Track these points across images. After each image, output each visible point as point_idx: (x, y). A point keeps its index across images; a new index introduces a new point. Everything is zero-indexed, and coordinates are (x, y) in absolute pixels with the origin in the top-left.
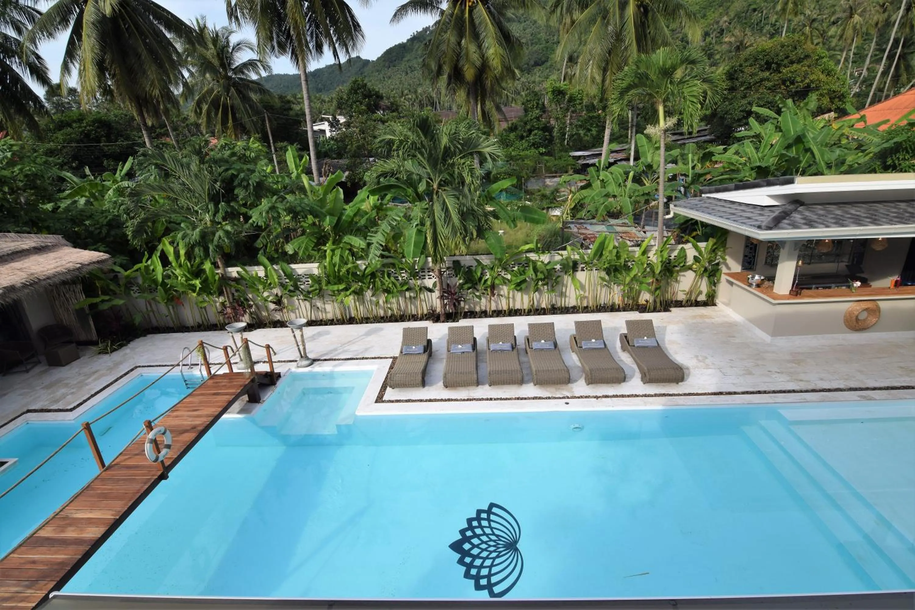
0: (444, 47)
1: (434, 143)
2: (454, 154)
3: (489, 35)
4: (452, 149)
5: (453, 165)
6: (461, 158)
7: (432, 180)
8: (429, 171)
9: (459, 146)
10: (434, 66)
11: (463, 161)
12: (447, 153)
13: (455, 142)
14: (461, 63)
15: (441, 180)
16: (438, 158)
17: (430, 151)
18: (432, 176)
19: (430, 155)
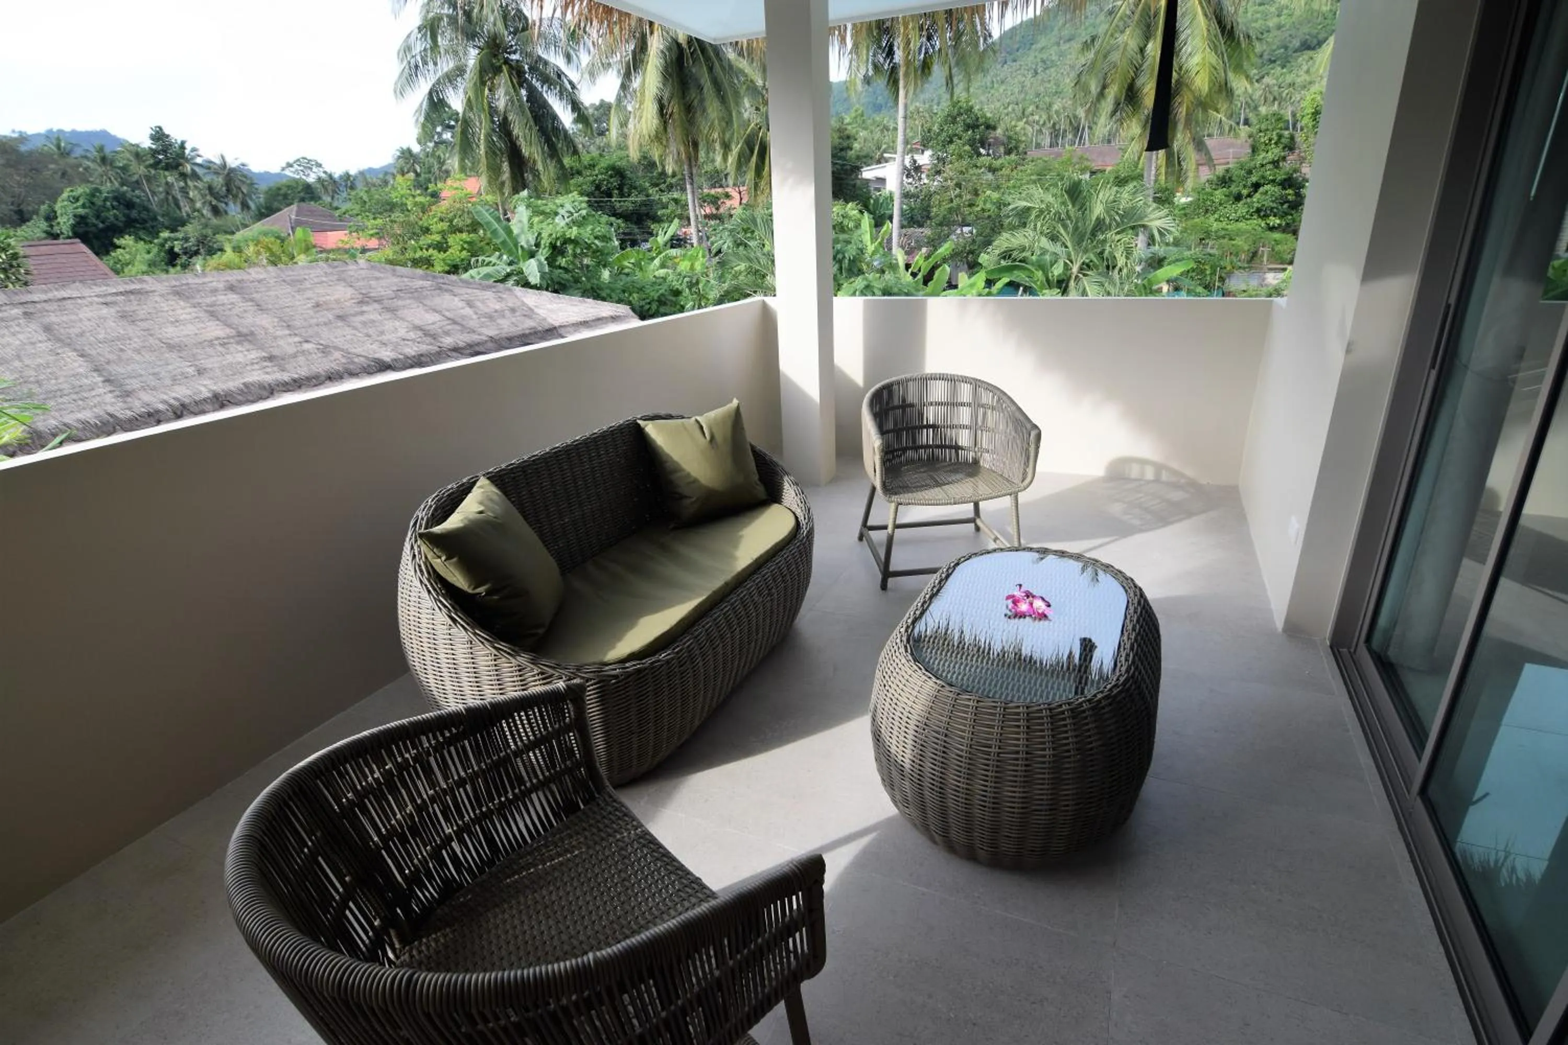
0: (1115, 57)
1: (1083, 214)
2: (1109, 227)
3: (1196, 32)
4: (1107, 221)
5: (1105, 241)
6: (1118, 233)
7: (1072, 262)
8: (1071, 249)
9: (1117, 218)
10: (1094, 88)
11: (1118, 237)
12: (1100, 225)
13: (1112, 212)
14: (1139, 83)
15: (1083, 263)
16: (1086, 233)
17: (1076, 223)
18: (1073, 257)
19: (1076, 228)
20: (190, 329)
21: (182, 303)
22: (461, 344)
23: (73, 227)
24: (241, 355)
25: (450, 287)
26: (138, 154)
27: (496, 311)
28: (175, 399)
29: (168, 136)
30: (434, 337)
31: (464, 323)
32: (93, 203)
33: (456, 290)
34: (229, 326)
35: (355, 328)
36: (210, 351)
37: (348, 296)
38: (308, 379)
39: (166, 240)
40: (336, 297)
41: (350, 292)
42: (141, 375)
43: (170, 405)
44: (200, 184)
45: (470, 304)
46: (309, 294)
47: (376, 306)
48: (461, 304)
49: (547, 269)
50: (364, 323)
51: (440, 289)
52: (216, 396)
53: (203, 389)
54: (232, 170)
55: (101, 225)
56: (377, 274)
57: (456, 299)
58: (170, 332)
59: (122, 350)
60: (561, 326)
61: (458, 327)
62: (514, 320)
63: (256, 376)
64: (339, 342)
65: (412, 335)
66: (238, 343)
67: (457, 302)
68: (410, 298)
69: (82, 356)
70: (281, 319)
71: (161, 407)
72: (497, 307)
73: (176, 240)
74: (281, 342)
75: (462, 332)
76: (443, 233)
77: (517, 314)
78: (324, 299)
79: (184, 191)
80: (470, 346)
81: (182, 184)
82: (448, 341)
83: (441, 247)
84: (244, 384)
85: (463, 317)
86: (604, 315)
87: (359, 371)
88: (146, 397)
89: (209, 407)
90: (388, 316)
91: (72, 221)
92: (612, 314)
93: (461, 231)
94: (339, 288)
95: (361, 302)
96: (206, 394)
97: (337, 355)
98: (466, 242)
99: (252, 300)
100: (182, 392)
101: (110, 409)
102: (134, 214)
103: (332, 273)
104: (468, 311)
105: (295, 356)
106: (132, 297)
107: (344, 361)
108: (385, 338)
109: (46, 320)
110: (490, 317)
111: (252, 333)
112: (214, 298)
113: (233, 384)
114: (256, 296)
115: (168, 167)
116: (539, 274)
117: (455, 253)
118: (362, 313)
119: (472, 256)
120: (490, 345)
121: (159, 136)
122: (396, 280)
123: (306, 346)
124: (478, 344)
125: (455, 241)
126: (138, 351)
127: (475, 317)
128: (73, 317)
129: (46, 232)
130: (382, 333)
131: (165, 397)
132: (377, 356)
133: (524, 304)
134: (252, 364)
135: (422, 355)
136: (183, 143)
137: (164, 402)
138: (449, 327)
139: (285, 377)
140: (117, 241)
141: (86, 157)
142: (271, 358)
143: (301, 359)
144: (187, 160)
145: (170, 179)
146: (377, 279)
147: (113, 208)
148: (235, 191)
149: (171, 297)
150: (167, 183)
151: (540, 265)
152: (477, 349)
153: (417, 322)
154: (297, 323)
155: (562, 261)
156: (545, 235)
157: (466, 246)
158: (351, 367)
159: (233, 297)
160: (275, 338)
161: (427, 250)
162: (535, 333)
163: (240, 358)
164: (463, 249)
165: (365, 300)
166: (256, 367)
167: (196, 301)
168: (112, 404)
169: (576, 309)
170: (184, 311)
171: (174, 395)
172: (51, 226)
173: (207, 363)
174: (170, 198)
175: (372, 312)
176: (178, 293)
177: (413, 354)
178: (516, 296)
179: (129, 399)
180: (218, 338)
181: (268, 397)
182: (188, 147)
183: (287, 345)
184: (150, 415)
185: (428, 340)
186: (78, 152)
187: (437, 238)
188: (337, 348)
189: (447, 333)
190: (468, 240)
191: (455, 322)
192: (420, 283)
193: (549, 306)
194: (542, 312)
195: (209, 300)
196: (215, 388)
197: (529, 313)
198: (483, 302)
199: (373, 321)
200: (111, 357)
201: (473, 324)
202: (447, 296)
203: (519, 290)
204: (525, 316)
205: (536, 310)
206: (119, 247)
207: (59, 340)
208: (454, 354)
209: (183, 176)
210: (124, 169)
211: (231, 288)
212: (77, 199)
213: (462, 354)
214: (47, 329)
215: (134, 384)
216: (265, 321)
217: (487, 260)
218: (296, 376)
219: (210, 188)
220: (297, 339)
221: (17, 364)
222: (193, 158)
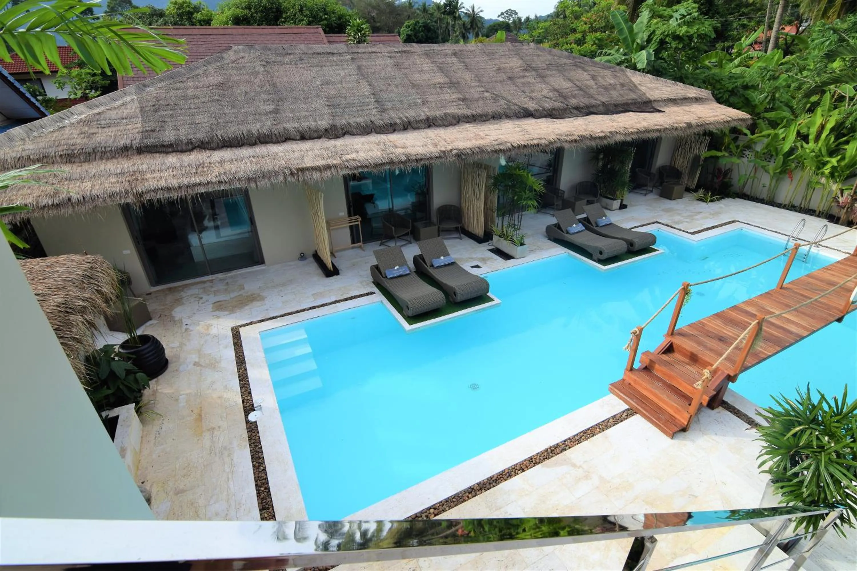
20: (426, 77)
21: (427, 61)
22: (582, 105)
24: (449, 95)
25: (583, 65)
27: (610, 84)
28: (407, 117)
30: (565, 97)
31: (587, 90)
33: (587, 68)
34: (447, 77)
35: (516, 86)
36: (433, 91)
37: (518, 65)
38: (481, 116)
40: (511, 65)
41: (520, 62)
42: (394, 100)
43: (403, 121)
45: (594, 78)
46: (497, 62)
47: (534, 73)
48: (588, 77)
49: (653, 58)
50: (523, 84)
51: (576, 66)
52: (428, 119)
53: (423, 114)
56: (540, 53)
57: (585, 73)
58: (416, 77)
59: (389, 85)
60: (655, 101)
61: (582, 93)
62: (622, 92)
63: (453, 110)
64: (505, 94)
65: (551, 95)
66: (450, 88)
67: (585, 76)
68: (555, 70)
69: (370, 85)
70: (477, 76)
71: (398, 121)
72: (612, 82)
74: (472, 91)
75: (584, 96)
77: (625, 88)
78: (503, 66)
80: (587, 107)
82: (574, 102)
84: (445, 114)
85: (587, 86)
86: (691, 96)
87: (512, 115)
88: (393, 114)
89: (422, 125)
90: (538, 80)
92: (695, 95)
94: (515, 59)
95: (525, 70)
96: (423, 117)
97: (502, 102)
99: (464, 62)
100: (411, 114)
101: (373, 118)
103: (513, 50)
104: (592, 83)
105: (477, 100)
106: (404, 55)
107: (505, 107)
108: (533, 95)
109: (360, 63)
110: (606, 89)
111: (458, 83)
112: (444, 60)
113: (438, 113)
114: (467, 60)
116: (646, 62)
118: (524, 77)
120: (601, 108)
122: (549, 57)
123: (486, 94)
124: (593, 106)
126: (397, 86)
127: (595, 87)
128: (373, 63)
130: (533, 91)
131: (402, 116)
132: (525, 106)
133: (631, 81)
134: (453, 101)
135: (554, 109)
137: (400, 118)
138: (576, 92)
139: (469, 112)
142: (464, 100)
143: (481, 103)
146: (539, 55)
149: (423, 56)
151: (649, 54)
152: (592, 110)
153: (557, 87)
154: (485, 79)
155: (665, 54)
156: (658, 32)
158: (508, 111)
159: (454, 59)
160: (470, 87)
162: (635, 103)
163: (447, 97)
165: (529, 68)
166: (455, 103)
167: (435, 60)
168: (375, 115)
169: (669, 89)
170: (426, 65)
171: (407, 115)
173: (430, 98)
175: (531, 78)
176: (427, 54)
177: (549, 107)
178: (627, 76)
179: (383, 114)
180: (439, 83)
181: (455, 125)
183: (475, 92)
184: (391, 125)
185: (561, 99)
188: (503, 98)
189: (574, 96)
191: (581, 89)
192: (564, 61)
193: (649, 85)
194: (643, 89)
195: (440, 61)
196: (428, 114)
197: (634, 88)
198: (603, 77)
199: (529, 83)
200: (384, 88)
201: (593, 92)
202: (580, 71)
203: (629, 72)
204: (631, 90)
205: (639, 87)
207: (362, 75)
208: (575, 112)
211: (455, 54)
213: (580, 112)
214: (359, 68)
215: (389, 105)
216: (468, 76)
218: (474, 113)
220: (482, 89)
221: (340, 86)
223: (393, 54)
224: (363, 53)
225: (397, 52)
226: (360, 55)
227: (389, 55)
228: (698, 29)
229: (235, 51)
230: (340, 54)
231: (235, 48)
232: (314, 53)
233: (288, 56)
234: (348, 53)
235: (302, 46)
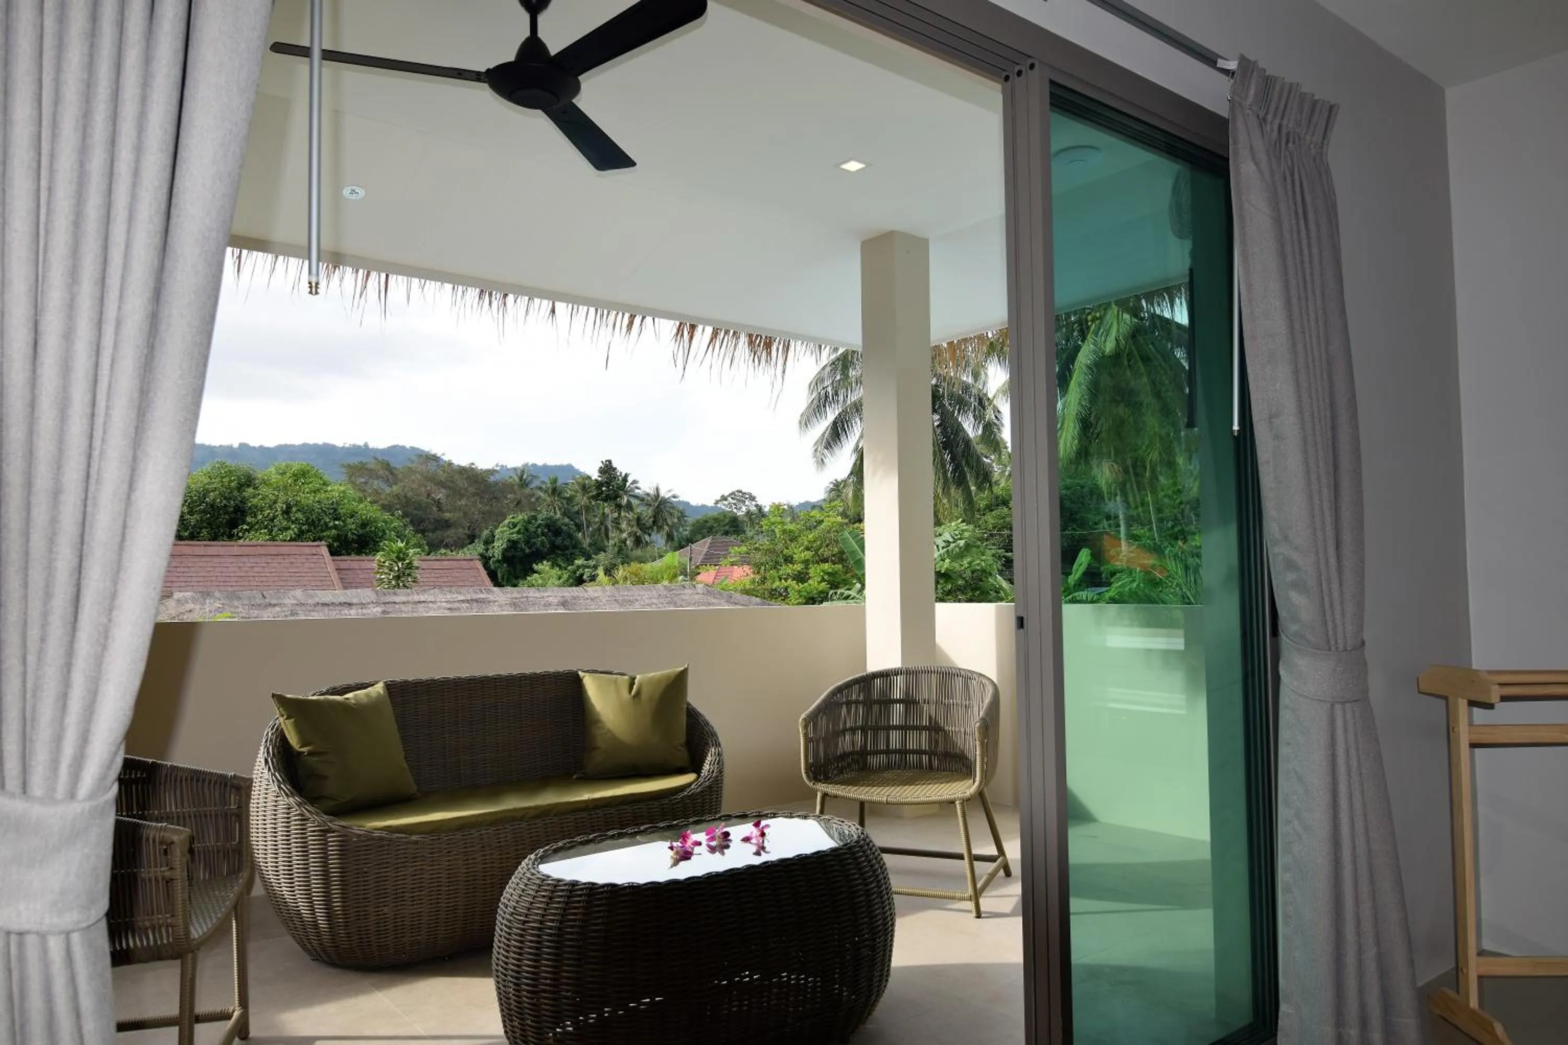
23: (505, 551)
26: (585, 484)
29: (615, 469)
32: (527, 530)
39: (579, 567)
44: (630, 515)
54: (664, 502)
55: (527, 551)
73: (588, 567)
76: (806, 562)
79: (616, 522)
81: (616, 515)
83: (801, 577)
91: (505, 546)
93: (825, 560)
98: (828, 574)
102: (559, 541)
115: (605, 500)
117: (815, 584)
119: (831, 588)
121: (608, 469)
125: (815, 571)
129: (481, 555)
136: (626, 475)
140: (535, 567)
141: (540, 488)
144: (626, 492)
145: (607, 510)
147: (543, 534)
148: (660, 524)
150: (604, 514)
157: (826, 577)
161: (786, 580)
164: (823, 580)
172: (487, 550)
174: (603, 528)
182: (630, 480)
186: (536, 483)
187: (799, 567)
190: (830, 570)
206: (536, 572)
209: (619, 506)
210: (570, 500)
212: (515, 525)
217: (847, 593)
219: (638, 519)
222: (632, 490)
223: (456, 605)
224: (404, 603)
225: (463, 601)
226: (397, 606)
227: (449, 606)
228: (970, 563)
229: (178, 601)
230: (363, 605)
231: (177, 595)
232: (318, 603)
233: (270, 609)
234: (377, 604)
235: (298, 593)
